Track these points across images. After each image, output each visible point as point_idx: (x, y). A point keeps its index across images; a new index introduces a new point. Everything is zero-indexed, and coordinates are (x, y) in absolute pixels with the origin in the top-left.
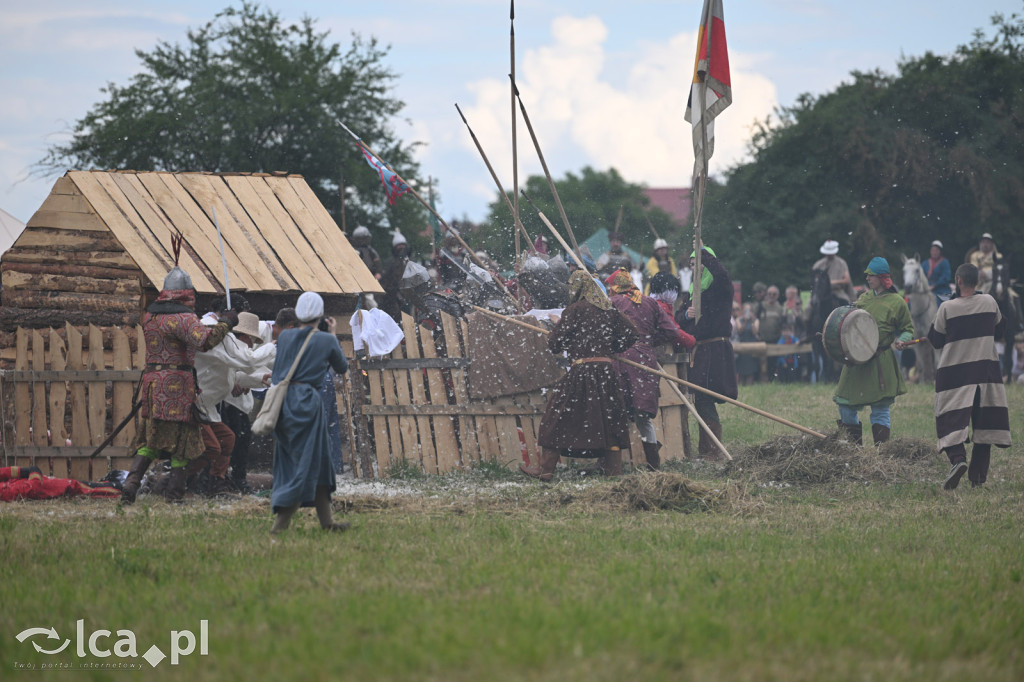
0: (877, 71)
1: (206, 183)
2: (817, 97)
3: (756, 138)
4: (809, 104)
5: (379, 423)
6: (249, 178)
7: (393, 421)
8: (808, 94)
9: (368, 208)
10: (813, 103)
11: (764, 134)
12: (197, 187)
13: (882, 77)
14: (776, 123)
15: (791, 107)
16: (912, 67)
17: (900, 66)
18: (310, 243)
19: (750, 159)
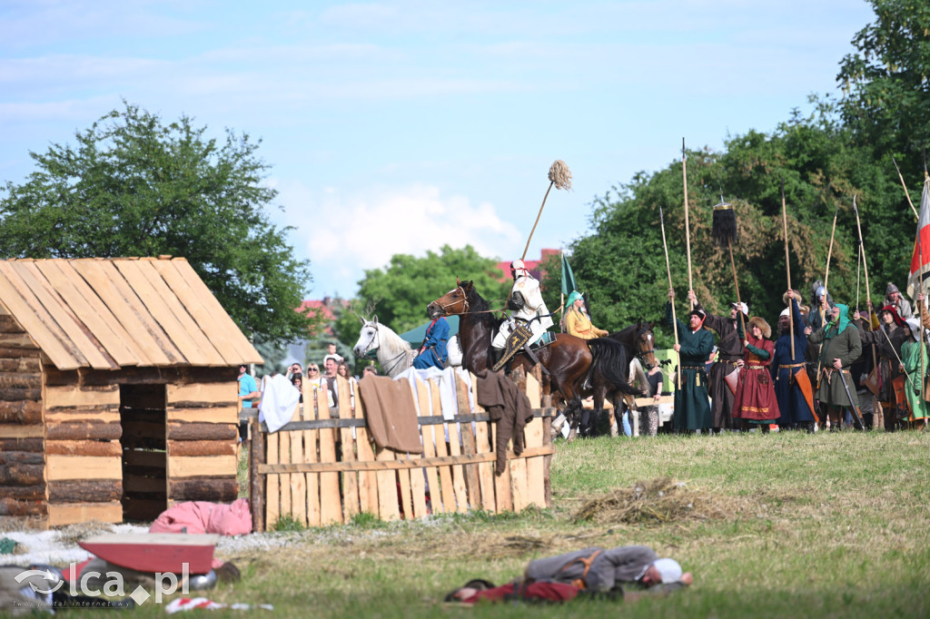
0: (706, 148)
1: (98, 268)
2: (652, 174)
3: (597, 213)
4: (645, 181)
5: (272, 479)
6: (137, 261)
7: (285, 477)
8: (643, 172)
9: (248, 288)
10: (648, 180)
11: (605, 209)
12: (90, 272)
13: (710, 153)
14: (615, 199)
15: (629, 184)
16: (737, 144)
17: (726, 143)
18: (194, 320)
19: (595, 232)
